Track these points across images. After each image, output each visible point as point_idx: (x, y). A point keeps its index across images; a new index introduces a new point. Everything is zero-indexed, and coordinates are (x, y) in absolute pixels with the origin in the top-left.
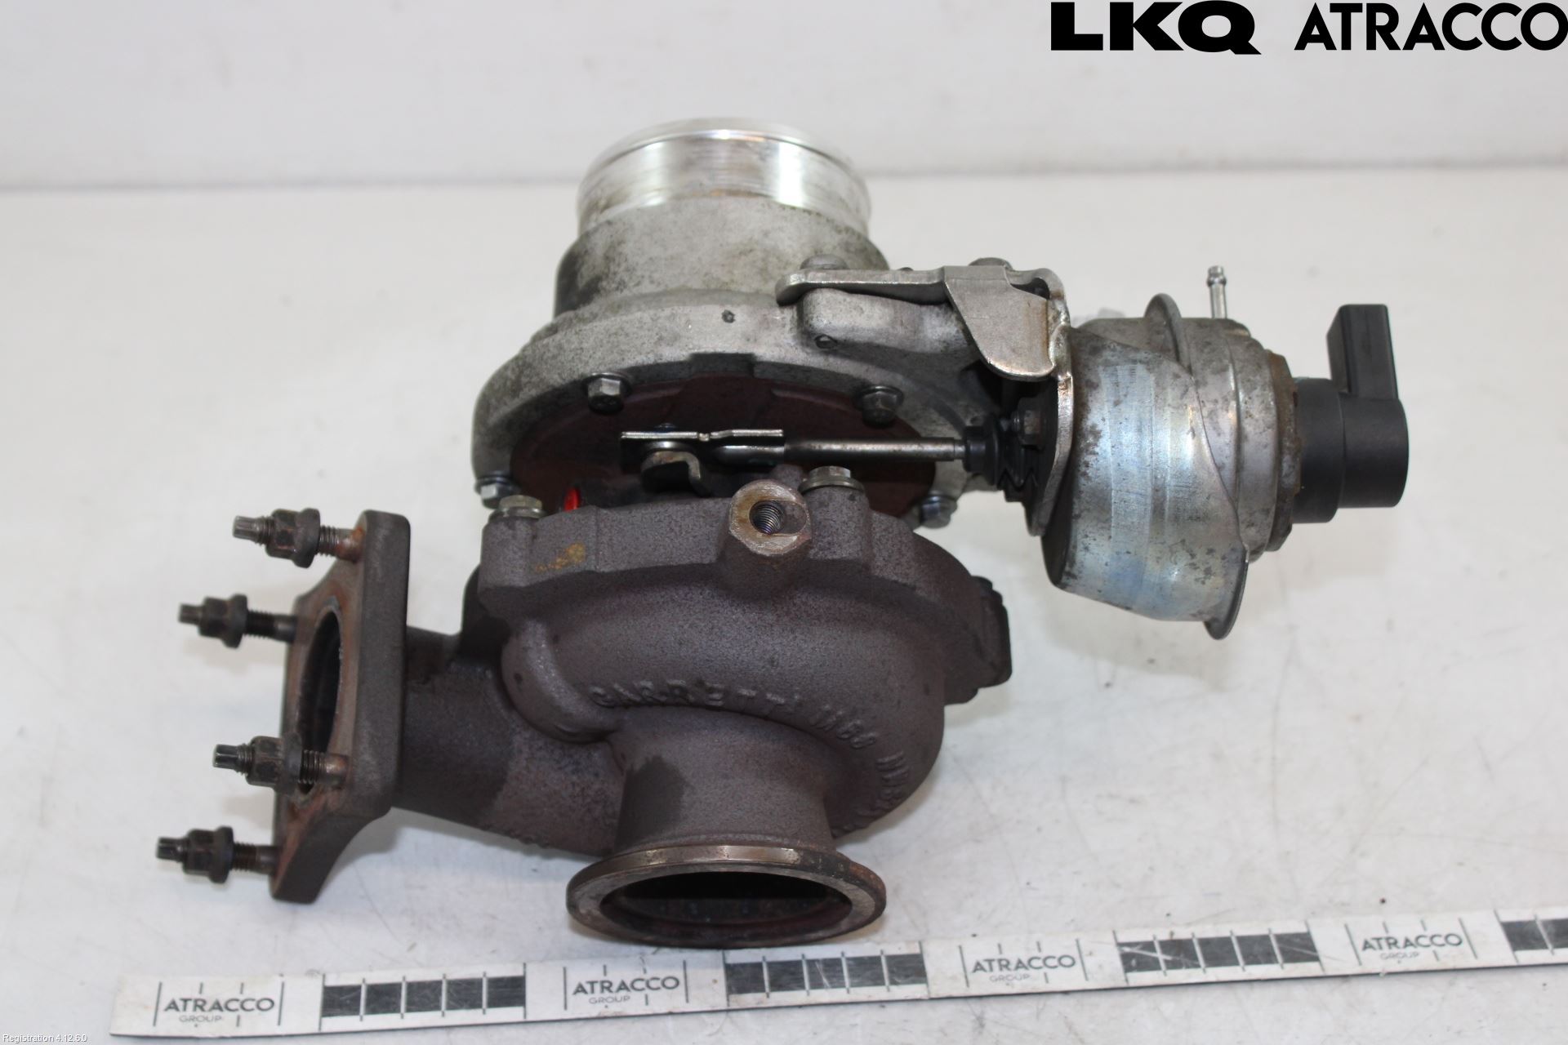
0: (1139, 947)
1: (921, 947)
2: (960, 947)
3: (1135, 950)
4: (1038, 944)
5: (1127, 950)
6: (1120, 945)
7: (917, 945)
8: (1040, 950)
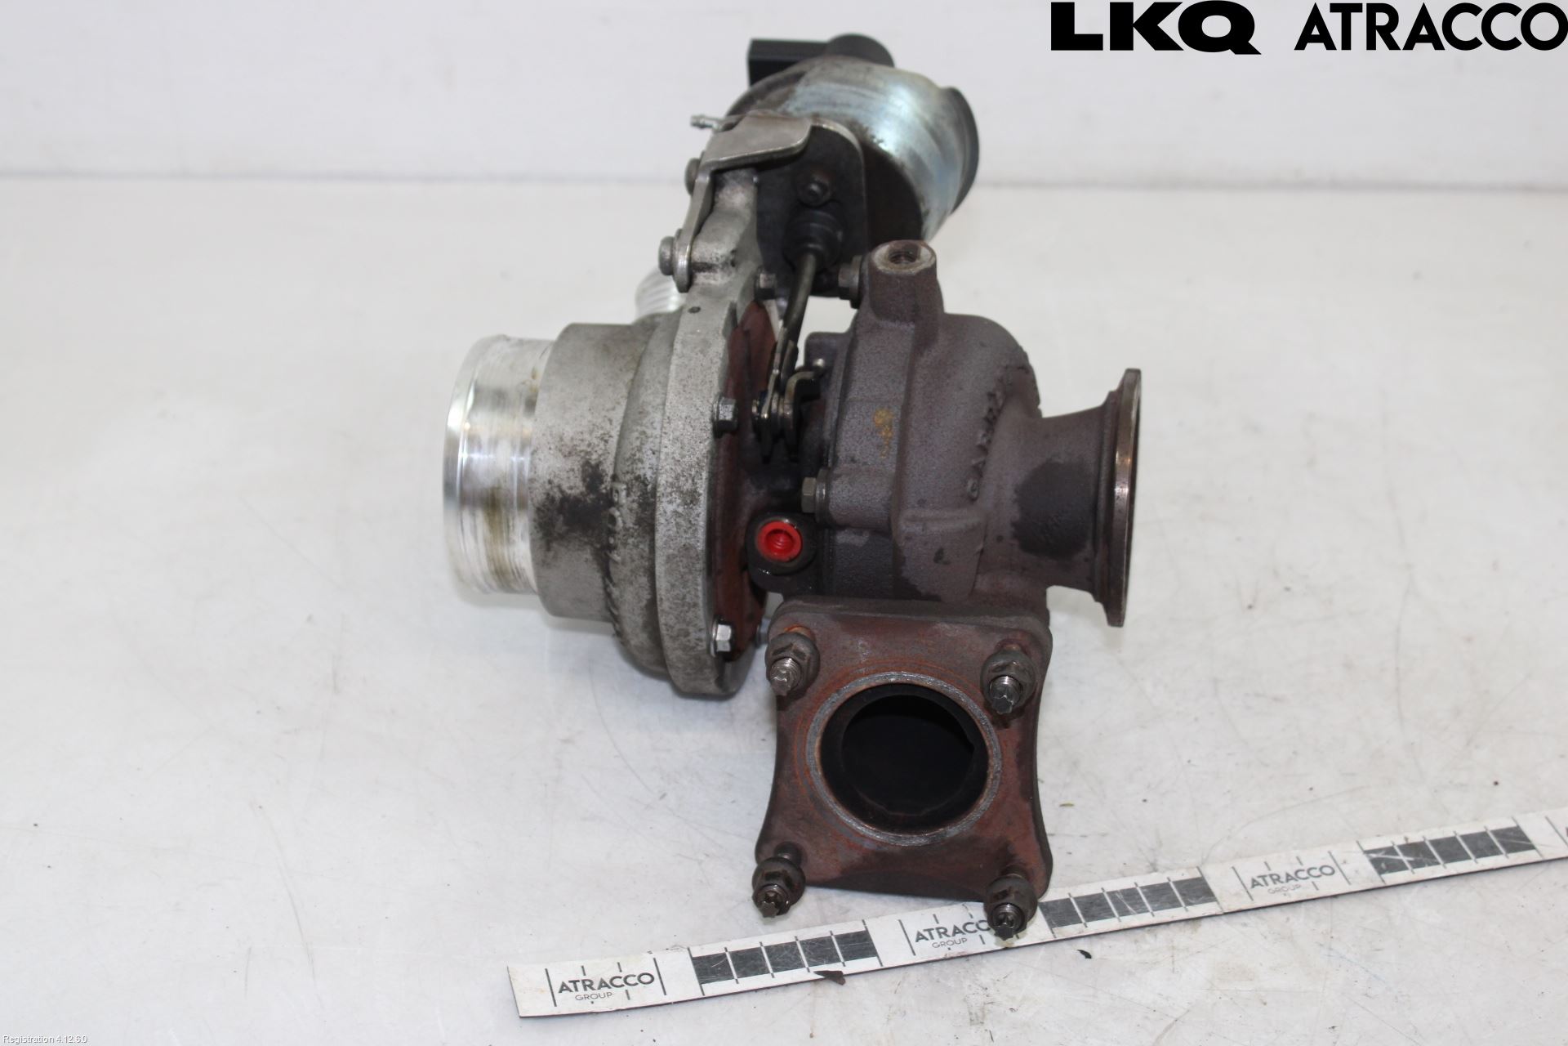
0: (1383, 852)
1: (1200, 872)
2: (1233, 868)
3: (1380, 855)
4: (1298, 858)
5: (1374, 856)
6: (1367, 852)
7: (1196, 869)
8: (1301, 863)
